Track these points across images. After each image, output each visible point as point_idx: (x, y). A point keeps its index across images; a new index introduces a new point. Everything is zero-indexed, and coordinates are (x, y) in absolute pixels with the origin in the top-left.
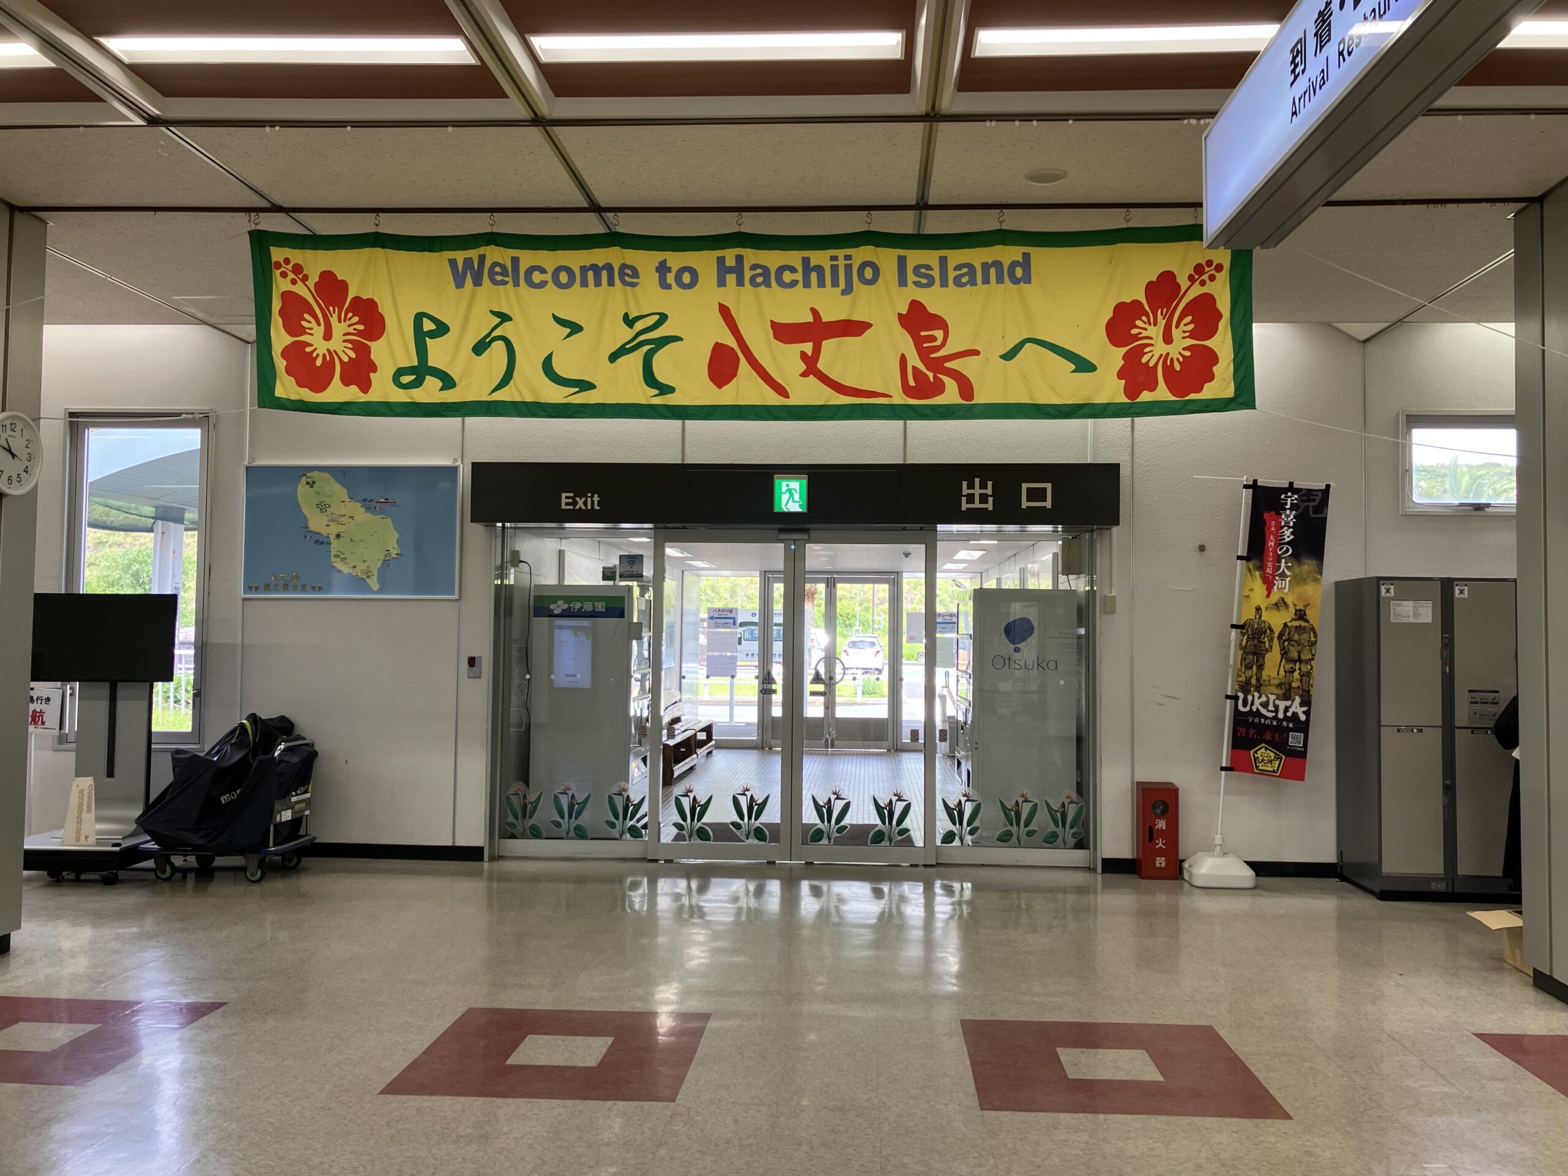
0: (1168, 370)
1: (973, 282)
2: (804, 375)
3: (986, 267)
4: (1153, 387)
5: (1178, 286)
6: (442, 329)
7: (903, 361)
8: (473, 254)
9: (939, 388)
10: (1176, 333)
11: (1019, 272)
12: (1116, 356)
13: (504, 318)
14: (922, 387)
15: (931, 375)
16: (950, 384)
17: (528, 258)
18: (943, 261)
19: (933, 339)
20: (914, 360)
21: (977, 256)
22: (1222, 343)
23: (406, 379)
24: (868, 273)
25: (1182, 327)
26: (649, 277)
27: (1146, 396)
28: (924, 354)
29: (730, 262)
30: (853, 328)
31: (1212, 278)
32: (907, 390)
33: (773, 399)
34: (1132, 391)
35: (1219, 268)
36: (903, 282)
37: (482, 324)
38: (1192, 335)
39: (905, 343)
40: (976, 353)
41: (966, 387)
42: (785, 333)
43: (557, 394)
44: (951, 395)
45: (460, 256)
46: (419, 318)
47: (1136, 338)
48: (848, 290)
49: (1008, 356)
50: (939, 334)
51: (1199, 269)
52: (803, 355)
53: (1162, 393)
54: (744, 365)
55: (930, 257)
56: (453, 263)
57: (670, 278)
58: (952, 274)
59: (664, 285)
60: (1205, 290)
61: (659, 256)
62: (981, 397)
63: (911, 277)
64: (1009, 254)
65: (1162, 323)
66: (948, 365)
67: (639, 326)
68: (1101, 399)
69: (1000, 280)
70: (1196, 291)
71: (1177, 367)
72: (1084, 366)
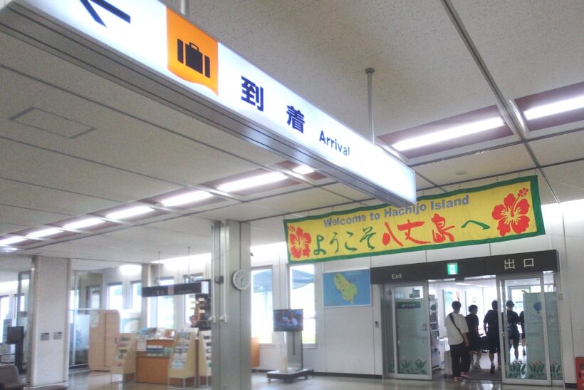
0: (514, 226)
1: (452, 206)
2: (406, 239)
3: (455, 201)
4: (509, 231)
5: (514, 198)
6: (323, 238)
7: (433, 231)
8: (328, 218)
9: (444, 239)
10: (515, 213)
11: (465, 201)
12: (496, 223)
13: (336, 234)
14: (439, 239)
15: (441, 235)
16: (447, 237)
17: (341, 217)
18: (443, 201)
19: (441, 224)
20: (436, 231)
21: (453, 198)
22: (530, 214)
23: (316, 252)
24: (423, 208)
25: (517, 211)
26: (368, 218)
27: (507, 234)
28: (439, 229)
29: (388, 210)
30: (419, 224)
31: (525, 194)
32: (435, 240)
33: (399, 247)
34: (502, 233)
35: (527, 190)
36: (432, 209)
37: (331, 236)
38: (521, 213)
39: (434, 227)
40: (454, 227)
41: (452, 237)
42: (401, 228)
43: (348, 253)
44: (447, 240)
45: (326, 219)
46: (318, 236)
47: (502, 216)
48: (418, 213)
49: (463, 227)
50: (443, 222)
51: (521, 191)
52: (406, 233)
53: (512, 233)
54: (391, 239)
55: (439, 201)
56: (325, 221)
57: (373, 217)
58: (446, 204)
59: (372, 219)
60: (523, 198)
61: (371, 211)
62: (456, 240)
63: (435, 207)
64: (461, 196)
65: (510, 210)
66: (446, 231)
67: (366, 231)
68: (493, 236)
69: (460, 204)
70: (521, 199)
71: (517, 224)
72: (486, 227)
